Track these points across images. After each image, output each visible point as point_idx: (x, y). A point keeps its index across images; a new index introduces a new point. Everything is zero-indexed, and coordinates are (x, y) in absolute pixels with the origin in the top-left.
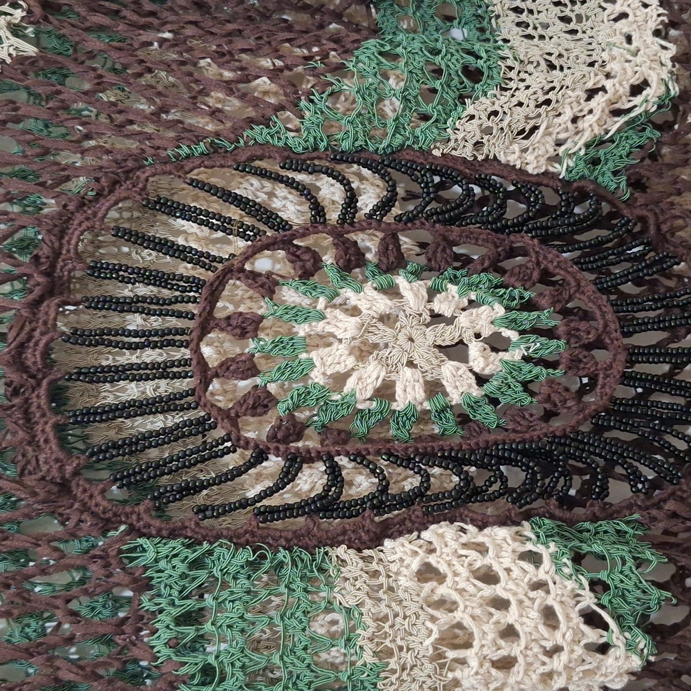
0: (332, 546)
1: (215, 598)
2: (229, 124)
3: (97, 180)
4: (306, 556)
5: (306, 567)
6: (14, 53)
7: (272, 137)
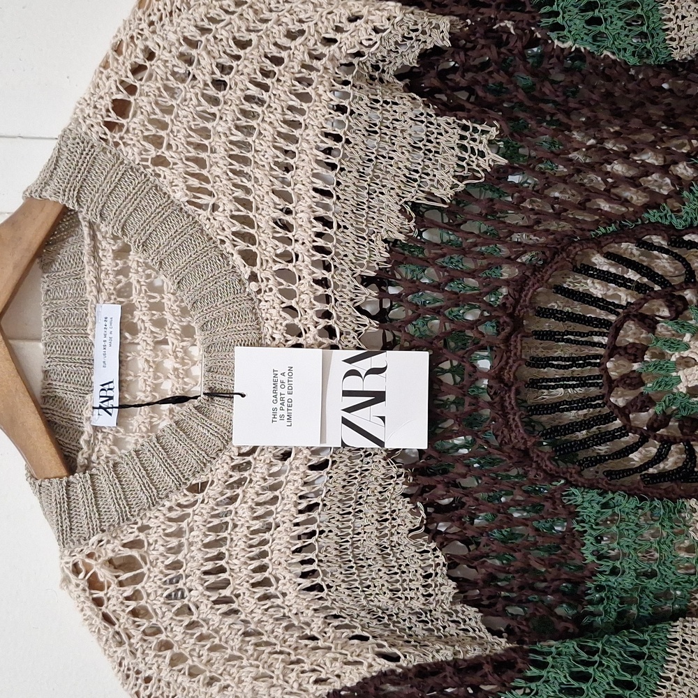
0: (686, 498)
1: (618, 527)
2: (631, 209)
3: (544, 253)
4: (671, 504)
5: (670, 511)
6: (492, 164)
7: (661, 217)
